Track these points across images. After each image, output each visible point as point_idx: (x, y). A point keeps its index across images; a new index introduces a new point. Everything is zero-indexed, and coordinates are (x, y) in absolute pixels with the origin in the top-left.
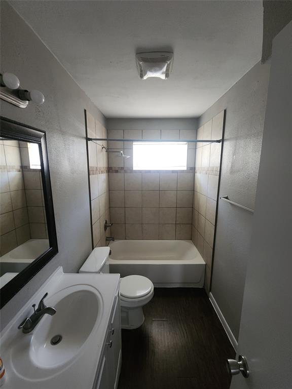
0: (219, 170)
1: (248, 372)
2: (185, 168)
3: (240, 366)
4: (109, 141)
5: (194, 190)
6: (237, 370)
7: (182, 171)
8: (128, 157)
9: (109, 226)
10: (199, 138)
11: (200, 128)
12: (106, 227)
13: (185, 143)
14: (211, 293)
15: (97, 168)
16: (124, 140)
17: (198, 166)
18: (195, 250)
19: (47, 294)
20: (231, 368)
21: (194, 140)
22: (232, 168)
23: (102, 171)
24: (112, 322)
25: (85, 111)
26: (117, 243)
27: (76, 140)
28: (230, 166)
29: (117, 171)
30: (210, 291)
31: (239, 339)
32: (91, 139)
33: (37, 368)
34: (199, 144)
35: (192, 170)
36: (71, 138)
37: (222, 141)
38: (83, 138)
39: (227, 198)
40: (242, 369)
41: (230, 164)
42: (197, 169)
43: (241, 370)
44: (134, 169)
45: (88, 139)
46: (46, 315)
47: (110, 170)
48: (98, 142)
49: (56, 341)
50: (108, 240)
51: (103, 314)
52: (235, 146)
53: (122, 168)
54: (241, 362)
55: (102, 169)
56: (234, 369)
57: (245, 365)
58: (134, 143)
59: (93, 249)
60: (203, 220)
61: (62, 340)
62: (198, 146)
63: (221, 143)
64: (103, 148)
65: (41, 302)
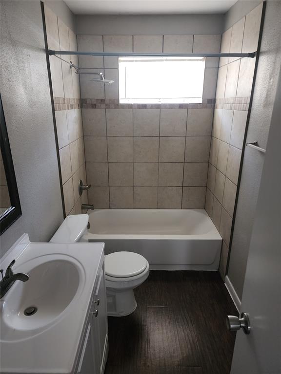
0: (249, 102)
1: (249, 328)
2: (200, 101)
3: (240, 322)
4: (81, 56)
5: (212, 136)
6: (238, 326)
7: (195, 106)
8: (112, 82)
9: (85, 189)
10: (225, 51)
11: (226, 32)
12: (81, 190)
13: (202, 58)
14: (227, 277)
15: (64, 99)
16: (104, 55)
17: (220, 96)
18: (209, 222)
19: (14, 261)
20: (231, 323)
21: (216, 53)
22: (266, 98)
23: (72, 105)
24: (97, 294)
25: (42, 3)
26: (98, 213)
27: (33, 54)
28: (264, 96)
29: (94, 106)
30: (227, 274)
31: (243, 298)
32: (53, 53)
33: (15, 330)
34: (224, 60)
35: (211, 103)
36: (25, 51)
37: (257, 55)
38: (41, 50)
39: (256, 144)
40: (243, 325)
41: (265, 93)
42: (218, 102)
43: (241, 327)
44: (121, 102)
45: (49, 53)
46: (18, 282)
47: (84, 104)
48: (64, 57)
49: (30, 312)
50: (85, 208)
51: (85, 281)
52: (274, 63)
53: (103, 101)
54: (243, 319)
55: (72, 102)
56: (233, 324)
57: (246, 322)
58: (120, 59)
59: (65, 217)
60: (221, 179)
61: (37, 311)
62: (221, 64)
63: (255, 58)
64: (71, 67)
65: (9, 269)
